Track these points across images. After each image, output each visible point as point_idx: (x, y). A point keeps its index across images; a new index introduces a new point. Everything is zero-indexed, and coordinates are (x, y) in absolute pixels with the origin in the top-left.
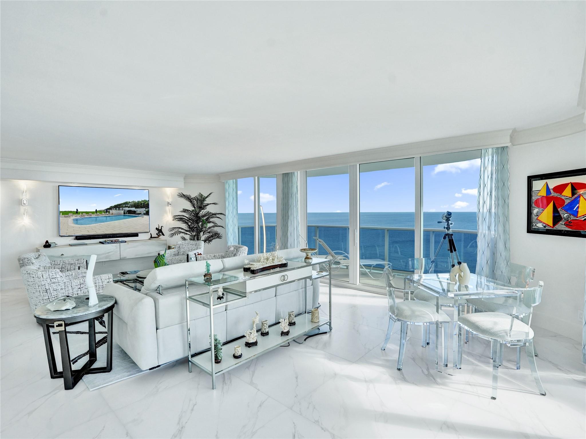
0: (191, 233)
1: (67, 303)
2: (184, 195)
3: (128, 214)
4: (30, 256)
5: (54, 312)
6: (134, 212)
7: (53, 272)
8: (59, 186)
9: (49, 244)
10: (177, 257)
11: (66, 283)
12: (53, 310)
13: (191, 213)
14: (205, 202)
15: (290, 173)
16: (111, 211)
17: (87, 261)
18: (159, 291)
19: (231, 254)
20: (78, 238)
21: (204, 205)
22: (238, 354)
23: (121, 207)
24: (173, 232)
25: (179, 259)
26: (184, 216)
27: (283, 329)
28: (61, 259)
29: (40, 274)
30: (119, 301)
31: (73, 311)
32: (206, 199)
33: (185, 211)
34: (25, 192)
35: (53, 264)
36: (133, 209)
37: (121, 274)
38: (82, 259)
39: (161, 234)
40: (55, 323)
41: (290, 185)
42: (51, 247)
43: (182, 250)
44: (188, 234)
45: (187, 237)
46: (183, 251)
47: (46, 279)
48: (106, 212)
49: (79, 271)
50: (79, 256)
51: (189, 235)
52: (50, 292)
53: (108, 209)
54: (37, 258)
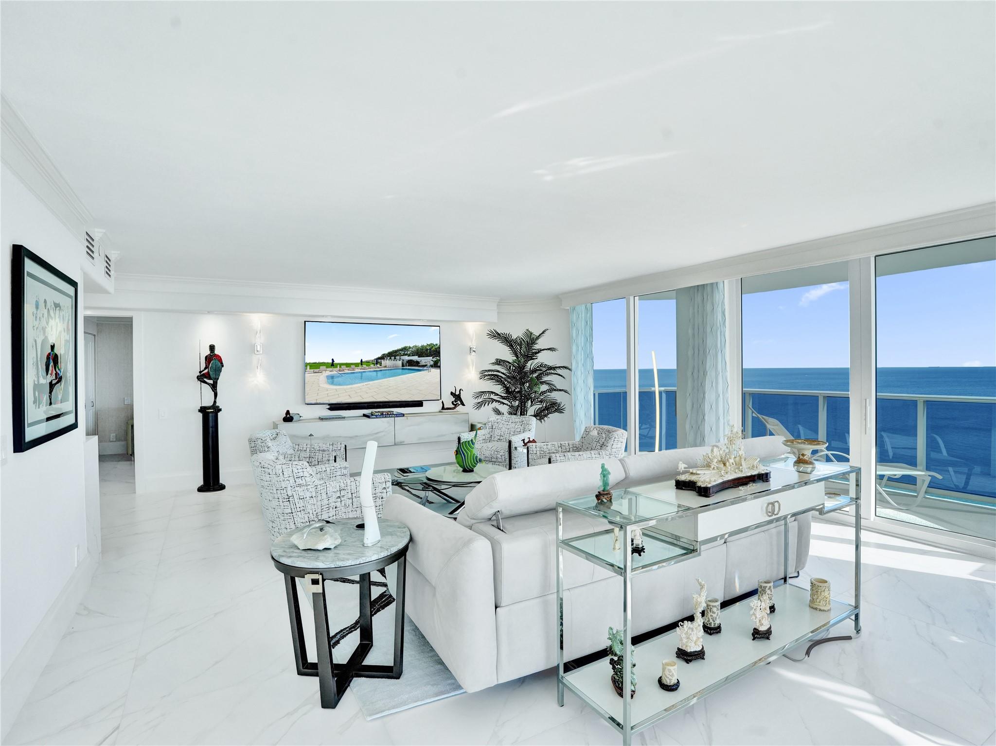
0: (511, 403)
1: (326, 536)
2: (499, 334)
3: (408, 366)
4: (264, 436)
5: (303, 552)
6: (417, 364)
7: (299, 467)
8: (305, 322)
9: (291, 415)
10: (490, 445)
11: (319, 486)
12: (301, 548)
13: (510, 367)
14: (536, 347)
15: (707, 284)
16: (383, 362)
17: (346, 446)
18: (497, 521)
19: (596, 443)
20: (334, 407)
21: (534, 351)
22: (670, 679)
23: (398, 355)
24: (481, 400)
25: (494, 448)
26: (498, 371)
27: (758, 624)
28: (308, 442)
29: (279, 469)
30: (418, 537)
31: (338, 553)
32: (538, 341)
33: (499, 362)
34: (258, 332)
35: (296, 450)
36: (415, 358)
37: (399, 471)
38: (339, 443)
39: (460, 403)
40: (305, 576)
41: (709, 307)
42: (293, 421)
43: (497, 432)
44: (506, 404)
45: (504, 409)
46: (499, 434)
47: (288, 478)
48: (377, 364)
49: (335, 464)
50: (334, 437)
51: (508, 405)
52: (294, 501)
53: (379, 358)
54: (274, 439)
